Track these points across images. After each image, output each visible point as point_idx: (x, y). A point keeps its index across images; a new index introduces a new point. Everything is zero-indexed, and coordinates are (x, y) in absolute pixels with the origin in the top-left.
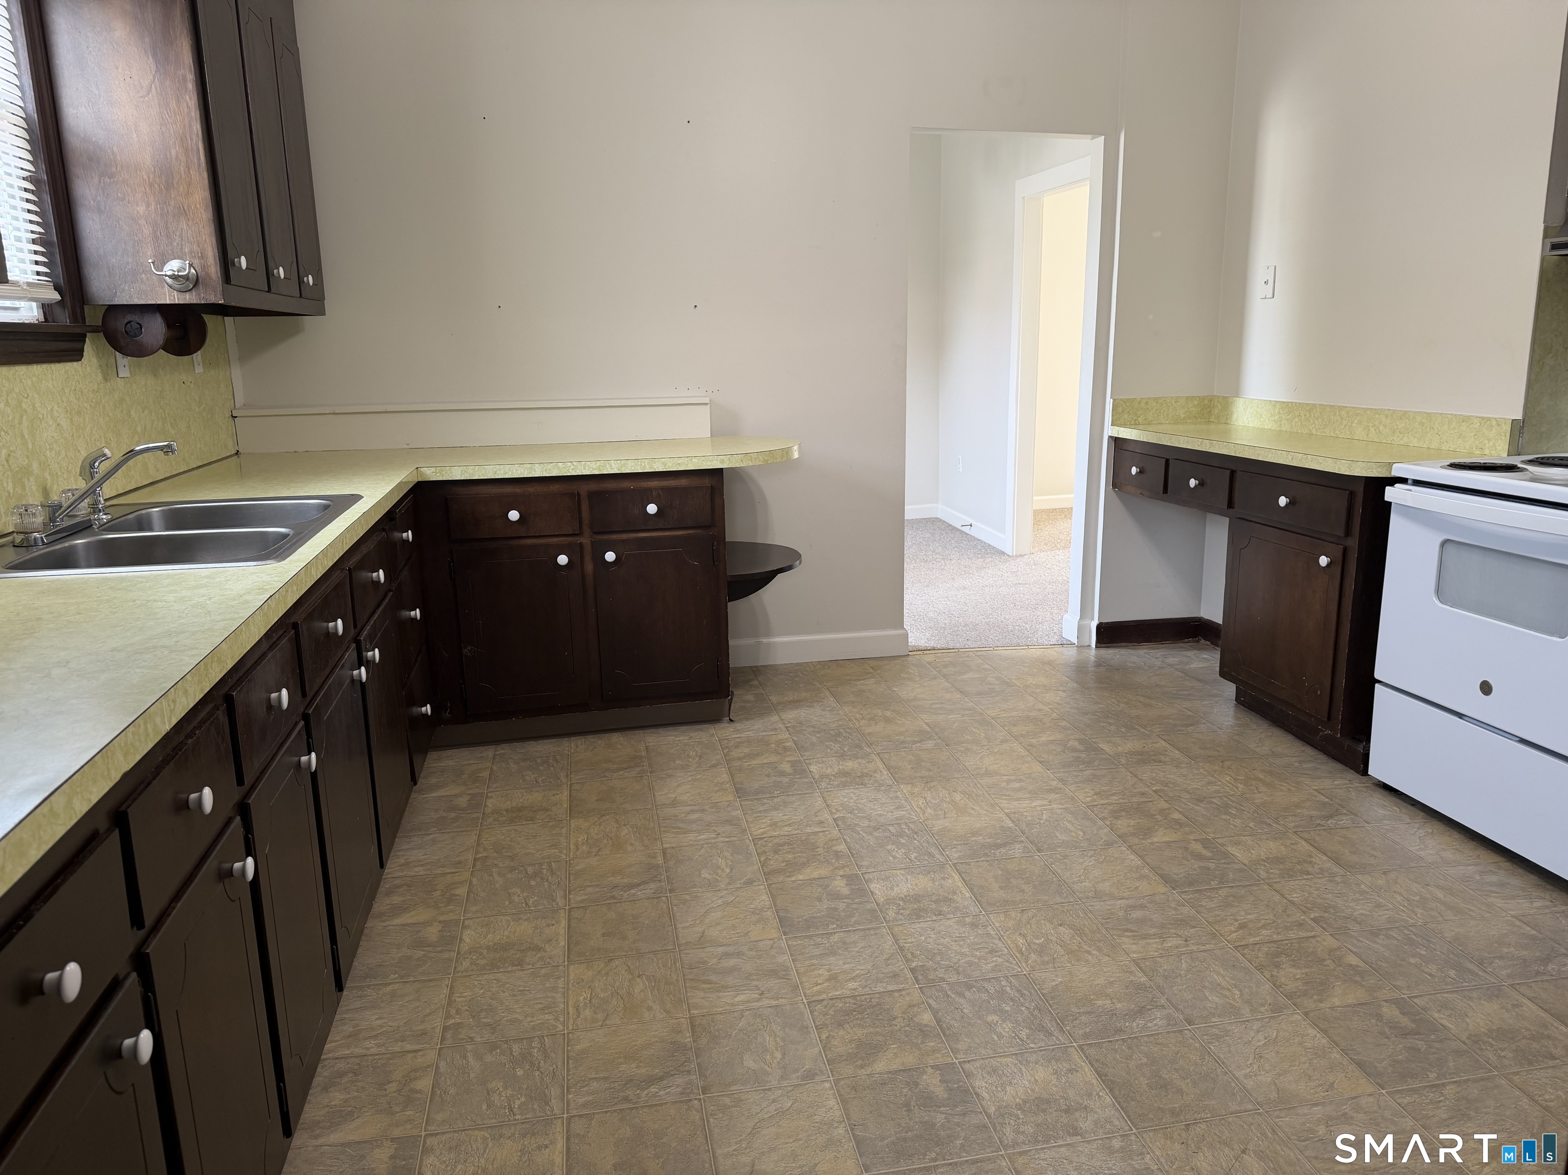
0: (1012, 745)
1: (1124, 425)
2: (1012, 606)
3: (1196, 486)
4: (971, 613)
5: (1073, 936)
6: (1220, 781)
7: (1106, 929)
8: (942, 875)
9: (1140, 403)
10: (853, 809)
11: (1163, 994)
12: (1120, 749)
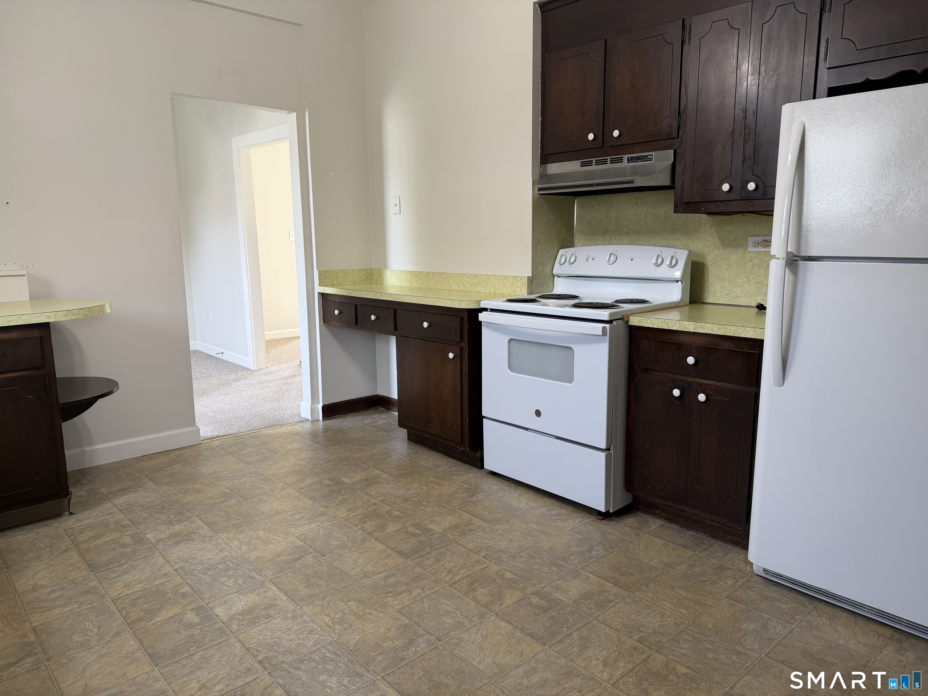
0: (289, 491)
1: (326, 286)
2: (263, 401)
3: (375, 319)
4: (237, 410)
5: (358, 606)
6: (413, 487)
7: (376, 595)
8: (264, 590)
9: (333, 272)
10: (188, 559)
11: (420, 627)
12: (354, 479)
